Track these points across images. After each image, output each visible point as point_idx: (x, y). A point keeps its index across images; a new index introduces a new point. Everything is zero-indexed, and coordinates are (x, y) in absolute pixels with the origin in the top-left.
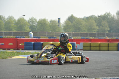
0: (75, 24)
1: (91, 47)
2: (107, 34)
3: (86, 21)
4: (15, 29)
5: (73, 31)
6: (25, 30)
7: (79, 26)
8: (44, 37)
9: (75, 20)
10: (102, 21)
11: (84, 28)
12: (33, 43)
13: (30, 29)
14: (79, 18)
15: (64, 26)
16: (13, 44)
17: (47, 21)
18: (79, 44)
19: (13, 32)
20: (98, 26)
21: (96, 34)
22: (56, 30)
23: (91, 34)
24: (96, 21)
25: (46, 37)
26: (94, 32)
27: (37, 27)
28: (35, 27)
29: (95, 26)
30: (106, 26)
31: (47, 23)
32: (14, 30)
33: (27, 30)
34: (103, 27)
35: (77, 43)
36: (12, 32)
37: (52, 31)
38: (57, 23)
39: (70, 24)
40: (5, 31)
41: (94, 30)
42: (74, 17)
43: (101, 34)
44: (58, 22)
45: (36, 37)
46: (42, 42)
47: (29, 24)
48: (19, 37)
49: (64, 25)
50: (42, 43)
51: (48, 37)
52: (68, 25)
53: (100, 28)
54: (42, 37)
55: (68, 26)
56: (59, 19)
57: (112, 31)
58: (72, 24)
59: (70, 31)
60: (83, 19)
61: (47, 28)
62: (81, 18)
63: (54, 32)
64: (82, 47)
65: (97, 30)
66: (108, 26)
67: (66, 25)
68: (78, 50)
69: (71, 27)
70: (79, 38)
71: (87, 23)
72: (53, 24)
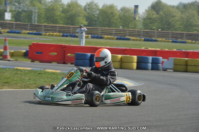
0: (163, 15)
1: (187, 65)
3: (182, 12)
4: (63, 20)
5: (159, 28)
6: (78, 23)
7: (171, 20)
8: (109, 36)
11: (178, 23)
13: (87, 21)
14: (170, 6)
15: (144, 19)
16: (56, 54)
17: (116, 10)
21: (198, 35)
25: (112, 37)
27: (98, 18)
28: (96, 19)
31: (116, 12)
32: (61, 22)
37: (123, 26)
38: (132, 13)
39: (155, 16)
40: (46, 24)
44: (133, 11)
45: (96, 36)
47: (85, 13)
48: (68, 34)
49: (145, 17)
51: (116, 37)
52: (151, 17)
54: (106, 36)
55: (151, 19)
56: (136, 7)
58: (158, 16)
59: (154, 28)
60: (178, 7)
61: (115, 21)
62: (173, 7)
63: (126, 29)
64: (173, 65)
67: (147, 17)
68: (165, 70)
69: (156, 21)
70: (168, 42)
71: (183, 16)
72: (125, 14)
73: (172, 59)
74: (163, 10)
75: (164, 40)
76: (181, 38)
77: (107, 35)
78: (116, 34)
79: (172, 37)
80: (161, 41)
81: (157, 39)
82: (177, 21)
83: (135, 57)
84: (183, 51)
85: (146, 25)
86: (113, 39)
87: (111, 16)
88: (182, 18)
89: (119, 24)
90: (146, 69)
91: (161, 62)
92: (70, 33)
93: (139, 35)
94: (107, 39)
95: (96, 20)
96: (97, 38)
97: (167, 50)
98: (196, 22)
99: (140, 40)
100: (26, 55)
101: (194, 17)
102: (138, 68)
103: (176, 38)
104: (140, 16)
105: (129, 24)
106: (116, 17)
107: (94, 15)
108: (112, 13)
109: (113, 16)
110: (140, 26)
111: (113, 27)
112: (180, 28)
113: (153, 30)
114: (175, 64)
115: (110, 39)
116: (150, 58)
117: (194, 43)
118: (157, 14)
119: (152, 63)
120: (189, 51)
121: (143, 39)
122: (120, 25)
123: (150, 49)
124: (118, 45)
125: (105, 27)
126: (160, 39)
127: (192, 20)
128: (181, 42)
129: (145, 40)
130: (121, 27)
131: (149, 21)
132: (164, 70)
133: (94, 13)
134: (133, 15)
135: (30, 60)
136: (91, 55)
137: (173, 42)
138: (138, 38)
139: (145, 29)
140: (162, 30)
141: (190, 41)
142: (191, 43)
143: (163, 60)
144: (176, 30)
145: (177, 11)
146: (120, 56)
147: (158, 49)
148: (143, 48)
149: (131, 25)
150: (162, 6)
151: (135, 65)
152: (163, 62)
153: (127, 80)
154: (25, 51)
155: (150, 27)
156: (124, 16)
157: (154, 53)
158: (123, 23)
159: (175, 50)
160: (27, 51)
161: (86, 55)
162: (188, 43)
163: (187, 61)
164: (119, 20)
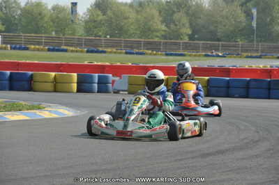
0: (112, 16)
2: (186, 43)
3: (137, 12)
5: (107, 34)
7: (123, 24)
8: (37, 47)
9: (113, 9)
10: (174, 12)
11: (132, 27)
12: (8, 72)
13: (3, 25)
14: (122, 4)
15: (86, 22)
17: (46, 8)
18: (120, 77)
20: (165, 24)
21: (160, 43)
22: (67, 29)
23: (150, 43)
24: (160, 12)
25: (42, 47)
26: (157, 37)
28: (16, 22)
29: (159, 23)
30: (184, 25)
31: (45, 12)
34: (176, 25)
37: (56, 32)
38: (69, 14)
39: (101, 17)
41: (157, 34)
43: (172, 43)
44: (70, 11)
45: (18, 46)
46: (30, 73)
47: (1, 14)
49: (87, 19)
50: (32, 75)
51: (47, 47)
52: (96, 19)
53: (169, 28)
54: (33, 47)
55: (95, 21)
56: (74, 4)
57: (196, 36)
58: (105, 17)
59: (100, 33)
60: (131, 5)
61: (45, 25)
63: (61, 36)
64: (127, 85)
65: (164, 34)
66: (187, 25)
67: (90, 18)
68: (117, 92)
69: (103, 24)
70: (120, 53)
71: (139, 17)
72: (59, 15)
73: (125, 76)
74: (111, 9)
75: (115, 50)
76: (138, 47)
77: (34, 44)
78: (46, 44)
79: (126, 47)
80: (110, 52)
81: (105, 50)
82: (132, 24)
83: (75, 75)
84: (141, 65)
85: (88, 30)
86: (42, 50)
87: (39, 17)
88: (137, 20)
89: (51, 29)
90: (90, 91)
91: (111, 82)
93: (79, 45)
94: (34, 50)
95: (17, 24)
96: (20, 49)
97: (119, 64)
98: (158, 26)
99: (81, 52)
101: (153, 19)
102: (79, 90)
103: (131, 48)
104: (80, 17)
105: (64, 29)
106: (46, 19)
107: (14, 17)
108: (40, 14)
109: (42, 18)
110: (80, 32)
111: (43, 33)
112: (136, 33)
113: (100, 36)
114: (130, 84)
115: (38, 50)
116: (96, 76)
117: (155, 54)
118: (104, 15)
119: (98, 83)
120: (148, 65)
121: (86, 50)
122: (53, 30)
123: (95, 63)
124: (50, 58)
125: (30, 33)
126: (110, 50)
127: (151, 23)
128: (137, 53)
129: (88, 52)
130: (53, 33)
131: (93, 24)
132: (114, 93)
133: (14, 14)
134: (70, 16)
136: (11, 73)
137: (126, 53)
138: (78, 49)
139: (88, 36)
140: (111, 37)
141: (150, 52)
142: (151, 54)
143: (114, 78)
144: (130, 36)
145: (131, 10)
146: (53, 74)
147: (107, 64)
148: (86, 63)
149: (69, 30)
150: (110, 3)
151: (75, 86)
152: (113, 81)
153: (65, 107)
155: (95, 32)
156: (58, 17)
157: (102, 69)
158: (55, 27)
159: (130, 64)
161: (3, 74)
162: (147, 54)
164: (52, 23)
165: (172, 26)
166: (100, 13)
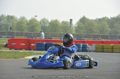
0: (87, 25)
1: (103, 48)
3: (98, 23)
4: (27, 29)
5: (85, 33)
6: (36, 30)
7: (92, 28)
8: (56, 38)
9: (88, 22)
10: (114, 23)
12: (45, 43)
14: (91, 20)
15: (76, 28)
16: (25, 44)
17: (59, 22)
18: (92, 46)
19: (25, 33)
20: (110, 28)
21: (108, 36)
22: (68, 31)
23: (104, 36)
24: (108, 23)
26: (107, 33)
27: (48, 28)
28: (47, 28)
29: (108, 28)
31: (59, 24)
32: (26, 31)
33: (38, 31)
34: (115, 28)
35: (89, 45)
36: (23, 33)
37: (63, 32)
40: (17, 32)
41: (106, 32)
42: (87, 18)
43: (113, 36)
44: (69, 23)
45: (48, 37)
46: (54, 43)
47: (40, 25)
48: (31, 37)
49: (76, 26)
51: (59, 38)
54: (54, 38)
55: (80, 27)
56: (71, 20)
58: (84, 25)
60: (95, 21)
61: (59, 29)
62: (93, 20)
65: (110, 32)
67: (78, 26)
68: (90, 51)
69: (83, 28)
71: (99, 25)
72: (65, 25)
73: (94, 45)
75: (88, 39)
79: (93, 37)
81: (84, 39)
82: (95, 28)
88: (98, 27)
89: (61, 31)
92: (32, 36)
100: (6, 46)
104: (73, 26)
106: (59, 27)
107: (46, 26)
108: (57, 25)
113: (82, 33)
114: (96, 48)
116: (81, 44)
119: (82, 48)
121: (76, 39)
126: (86, 39)
131: (79, 29)
134: (69, 25)
135: (9, 49)
139: (77, 33)
152: (89, 48)
154: (5, 44)
156: (64, 26)
158: (63, 30)
160: (6, 44)
163: (103, 45)
164: (61, 29)
165: (113, 29)
166: (82, 24)
